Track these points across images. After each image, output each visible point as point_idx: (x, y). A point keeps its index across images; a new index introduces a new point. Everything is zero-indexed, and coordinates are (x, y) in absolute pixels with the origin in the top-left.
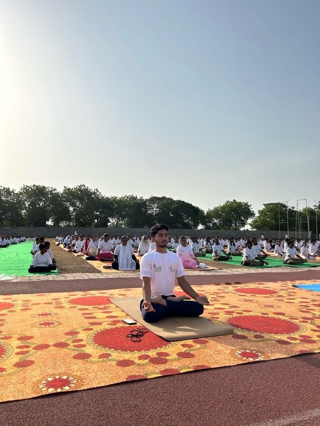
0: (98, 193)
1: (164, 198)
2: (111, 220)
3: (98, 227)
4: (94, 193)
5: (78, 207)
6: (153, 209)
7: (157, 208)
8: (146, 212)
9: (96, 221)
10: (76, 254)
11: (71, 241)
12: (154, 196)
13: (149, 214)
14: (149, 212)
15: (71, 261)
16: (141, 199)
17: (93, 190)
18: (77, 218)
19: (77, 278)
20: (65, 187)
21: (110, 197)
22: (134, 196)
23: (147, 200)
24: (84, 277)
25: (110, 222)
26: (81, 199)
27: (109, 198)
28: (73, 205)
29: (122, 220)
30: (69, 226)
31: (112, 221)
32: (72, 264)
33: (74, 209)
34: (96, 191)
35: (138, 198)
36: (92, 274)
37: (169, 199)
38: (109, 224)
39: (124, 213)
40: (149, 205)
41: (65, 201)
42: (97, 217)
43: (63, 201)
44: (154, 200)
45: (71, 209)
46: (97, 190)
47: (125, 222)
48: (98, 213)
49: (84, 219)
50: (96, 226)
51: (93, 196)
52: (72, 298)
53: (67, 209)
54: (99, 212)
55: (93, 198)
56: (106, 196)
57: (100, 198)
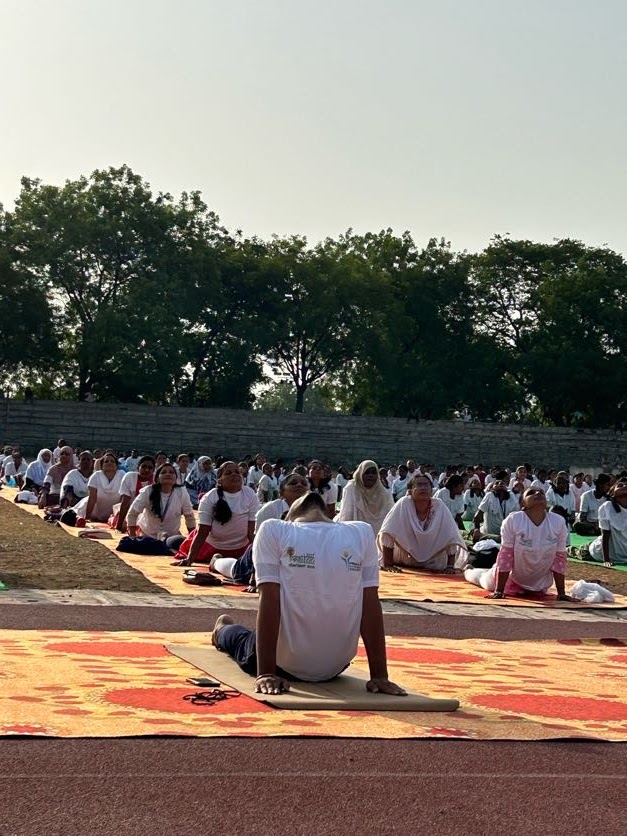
0: (203, 217)
1: (569, 251)
2: (267, 370)
3: (202, 403)
4: (183, 218)
5: (96, 291)
6: (503, 310)
7: (526, 306)
8: (466, 327)
9: (189, 369)
10: (75, 531)
11: (57, 476)
12: (514, 238)
13: (483, 337)
14: (480, 328)
15: (55, 554)
16: (436, 254)
17: (176, 202)
18: (90, 353)
19: (72, 602)
20: (25, 182)
21: (265, 238)
22: (397, 234)
23: (467, 261)
24: (99, 601)
25: (265, 380)
26: (113, 251)
27: (259, 249)
28: (70, 279)
29: (330, 368)
30: (45, 391)
31: (274, 376)
32: (58, 563)
33: (74, 303)
34: (190, 208)
35: (420, 246)
36: (130, 595)
37: (598, 255)
38: (258, 389)
39: (341, 332)
40: (482, 292)
41: (27, 259)
42: (195, 349)
43: (17, 256)
44: (509, 258)
45: (59, 300)
46: (196, 200)
47: (344, 380)
48: (203, 329)
49: (127, 360)
50: (190, 397)
51: (176, 233)
52: (52, 641)
53: (37, 301)
54: (208, 320)
55: (171, 244)
56: (247, 235)
57: (212, 243)
